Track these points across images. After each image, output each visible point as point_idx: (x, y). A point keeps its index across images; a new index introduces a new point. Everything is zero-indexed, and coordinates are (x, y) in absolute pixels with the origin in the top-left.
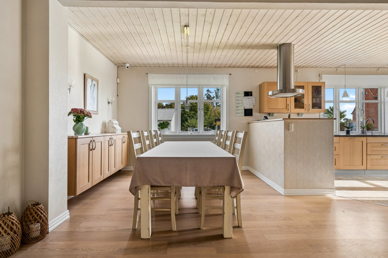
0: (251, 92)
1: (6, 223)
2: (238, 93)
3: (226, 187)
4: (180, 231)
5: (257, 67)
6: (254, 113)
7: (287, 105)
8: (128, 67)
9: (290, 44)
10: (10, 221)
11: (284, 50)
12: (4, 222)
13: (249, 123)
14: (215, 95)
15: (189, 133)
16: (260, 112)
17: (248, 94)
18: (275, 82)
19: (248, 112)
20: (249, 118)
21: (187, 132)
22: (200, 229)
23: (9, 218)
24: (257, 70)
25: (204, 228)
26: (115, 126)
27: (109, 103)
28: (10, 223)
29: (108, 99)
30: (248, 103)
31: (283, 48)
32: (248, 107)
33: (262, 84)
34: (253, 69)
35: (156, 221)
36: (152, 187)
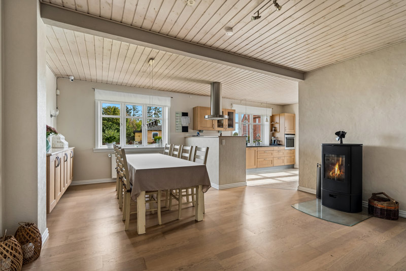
0: (187, 113)
1: (9, 246)
2: (177, 113)
3: (200, 186)
4: (165, 224)
5: (192, 94)
6: (189, 130)
7: (213, 125)
8: (72, 80)
9: (220, 83)
10: (12, 243)
11: (216, 86)
12: (8, 245)
13: (185, 138)
14: (132, 108)
15: (135, 146)
16: (194, 129)
17: (185, 114)
18: (209, 108)
19: (185, 129)
20: (186, 134)
21: (132, 145)
22: (178, 220)
23: (11, 241)
24: (191, 96)
25: (181, 219)
26: (62, 140)
27: (51, 116)
28: (13, 245)
29: (51, 113)
30: (185, 122)
31: (216, 85)
32: (185, 125)
33: (195, 107)
34: (188, 95)
35: (150, 219)
36: (147, 192)
